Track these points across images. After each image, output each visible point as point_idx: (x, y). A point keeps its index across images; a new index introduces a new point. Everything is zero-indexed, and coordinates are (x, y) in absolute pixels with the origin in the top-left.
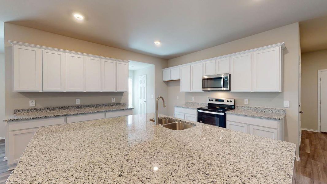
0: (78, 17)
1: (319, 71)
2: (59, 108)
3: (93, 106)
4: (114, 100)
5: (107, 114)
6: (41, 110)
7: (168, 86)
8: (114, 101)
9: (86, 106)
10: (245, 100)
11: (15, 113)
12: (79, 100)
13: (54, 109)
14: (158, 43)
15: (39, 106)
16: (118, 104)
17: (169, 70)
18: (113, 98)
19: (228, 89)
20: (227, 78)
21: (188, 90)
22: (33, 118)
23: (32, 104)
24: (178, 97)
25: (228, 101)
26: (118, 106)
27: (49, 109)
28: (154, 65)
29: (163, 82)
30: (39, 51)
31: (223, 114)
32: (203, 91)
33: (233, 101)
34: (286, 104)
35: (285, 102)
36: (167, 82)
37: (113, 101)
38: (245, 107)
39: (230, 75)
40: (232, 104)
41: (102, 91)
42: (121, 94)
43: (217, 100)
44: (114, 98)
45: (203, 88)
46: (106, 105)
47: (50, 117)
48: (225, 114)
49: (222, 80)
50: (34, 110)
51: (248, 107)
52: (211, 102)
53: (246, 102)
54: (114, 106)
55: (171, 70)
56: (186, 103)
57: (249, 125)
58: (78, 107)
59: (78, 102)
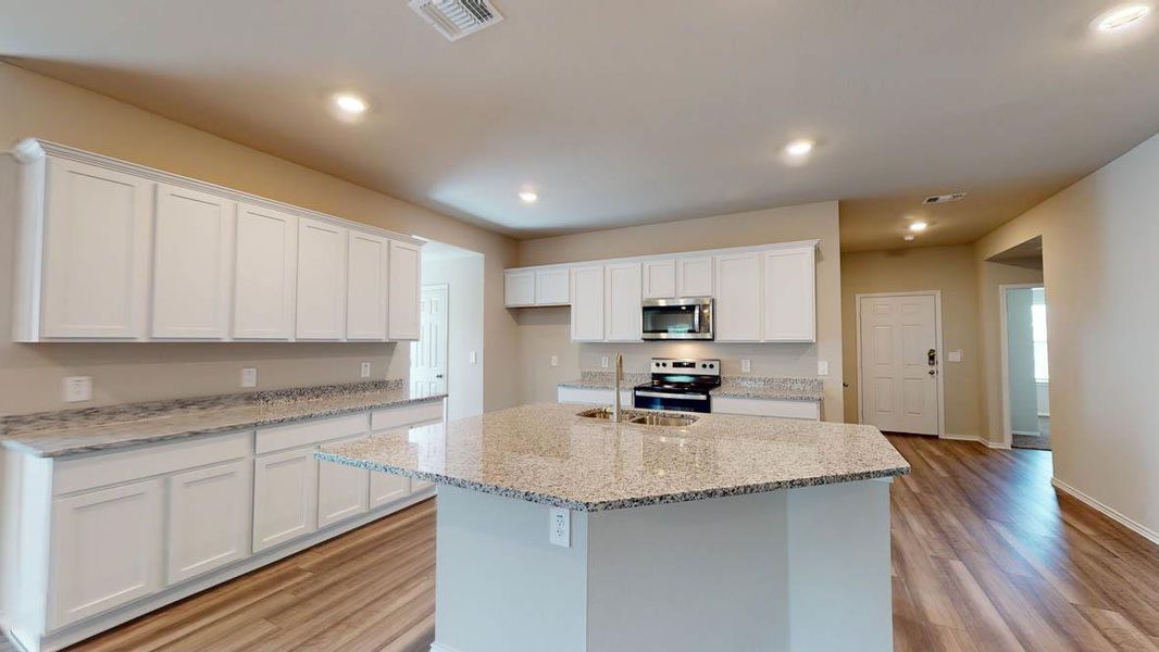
0: (350, 106)
1: (858, 296)
2: (183, 404)
3: (302, 392)
4: (366, 372)
5: (376, 416)
6: (113, 413)
7: (519, 324)
8: (368, 375)
9: (279, 394)
10: (743, 361)
12: (255, 371)
13: (164, 408)
14: (529, 197)
15: (105, 400)
16: (380, 385)
17: (532, 273)
18: (363, 364)
19: (709, 335)
20: (706, 306)
21: (597, 337)
23: (77, 389)
24: (554, 358)
26: (379, 392)
27: (143, 409)
28: (482, 256)
29: (506, 312)
30: (143, 185)
31: (703, 397)
32: (645, 340)
33: (716, 364)
34: (823, 368)
35: (820, 363)
36: (518, 312)
37: (363, 376)
38: (744, 379)
39: (713, 300)
40: (715, 372)
42: (383, 349)
43: (676, 365)
44: (368, 364)
45: (644, 332)
46: (343, 389)
48: (709, 397)
49: (697, 312)
50: (87, 413)
51: (750, 379)
52: (661, 370)
53: (746, 367)
54: (368, 393)
55: (538, 273)
56: (584, 375)
58: (251, 398)
59: (249, 379)
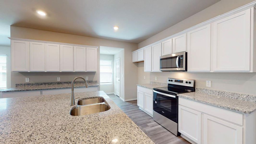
2: (45, 84)
6: (32, 85)
7: (138, 66)
8: (88, 79)
9: (65, 83)
11: (16, 86)
12: (60, 78)
13: (41, 84)
14: (116, 28)
15: (32, 82)
19: (184, 69)
20: (182, 56)
22: (18, 91)
23: (27, 80)
25: (187, 82)
26: (90, 83)
27: (38, 84)
28: (124, 49)
32: (161, 71)
33: (192, 82)
38: (206, 90)
39: (186, 53)
40: (192, 85)
41: (74, 72)
42: (93, 73)
43: (176, 81)
44: (88, 77)
46: (80, 82)
47: (30, 90)
48: (177, 97)
49: (177, 59)
50: (28, 84)
51: (211, 91)
52: (171, 83)
53: (208, 84)
56: (151, 82)
57: (202, 113)
58: (59, 83)
59: (59, 79)
